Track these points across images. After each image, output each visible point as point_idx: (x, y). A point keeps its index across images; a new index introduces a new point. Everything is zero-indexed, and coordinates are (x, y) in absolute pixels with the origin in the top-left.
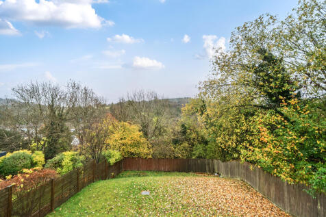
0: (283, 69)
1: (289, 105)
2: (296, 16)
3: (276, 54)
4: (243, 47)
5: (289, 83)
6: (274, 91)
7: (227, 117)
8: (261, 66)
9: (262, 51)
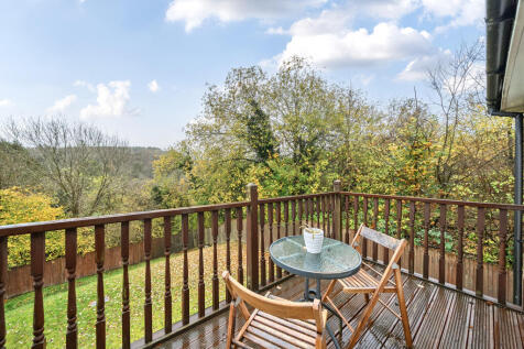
0: (269, 126)
1: (273, 158)
2: (278, 81)
3: (264, 110)
4: (238, 93)
5: (274, 139)
6: (263, 145)
7: (221, 171)
8: (253, 118)
9: (254, 104)
